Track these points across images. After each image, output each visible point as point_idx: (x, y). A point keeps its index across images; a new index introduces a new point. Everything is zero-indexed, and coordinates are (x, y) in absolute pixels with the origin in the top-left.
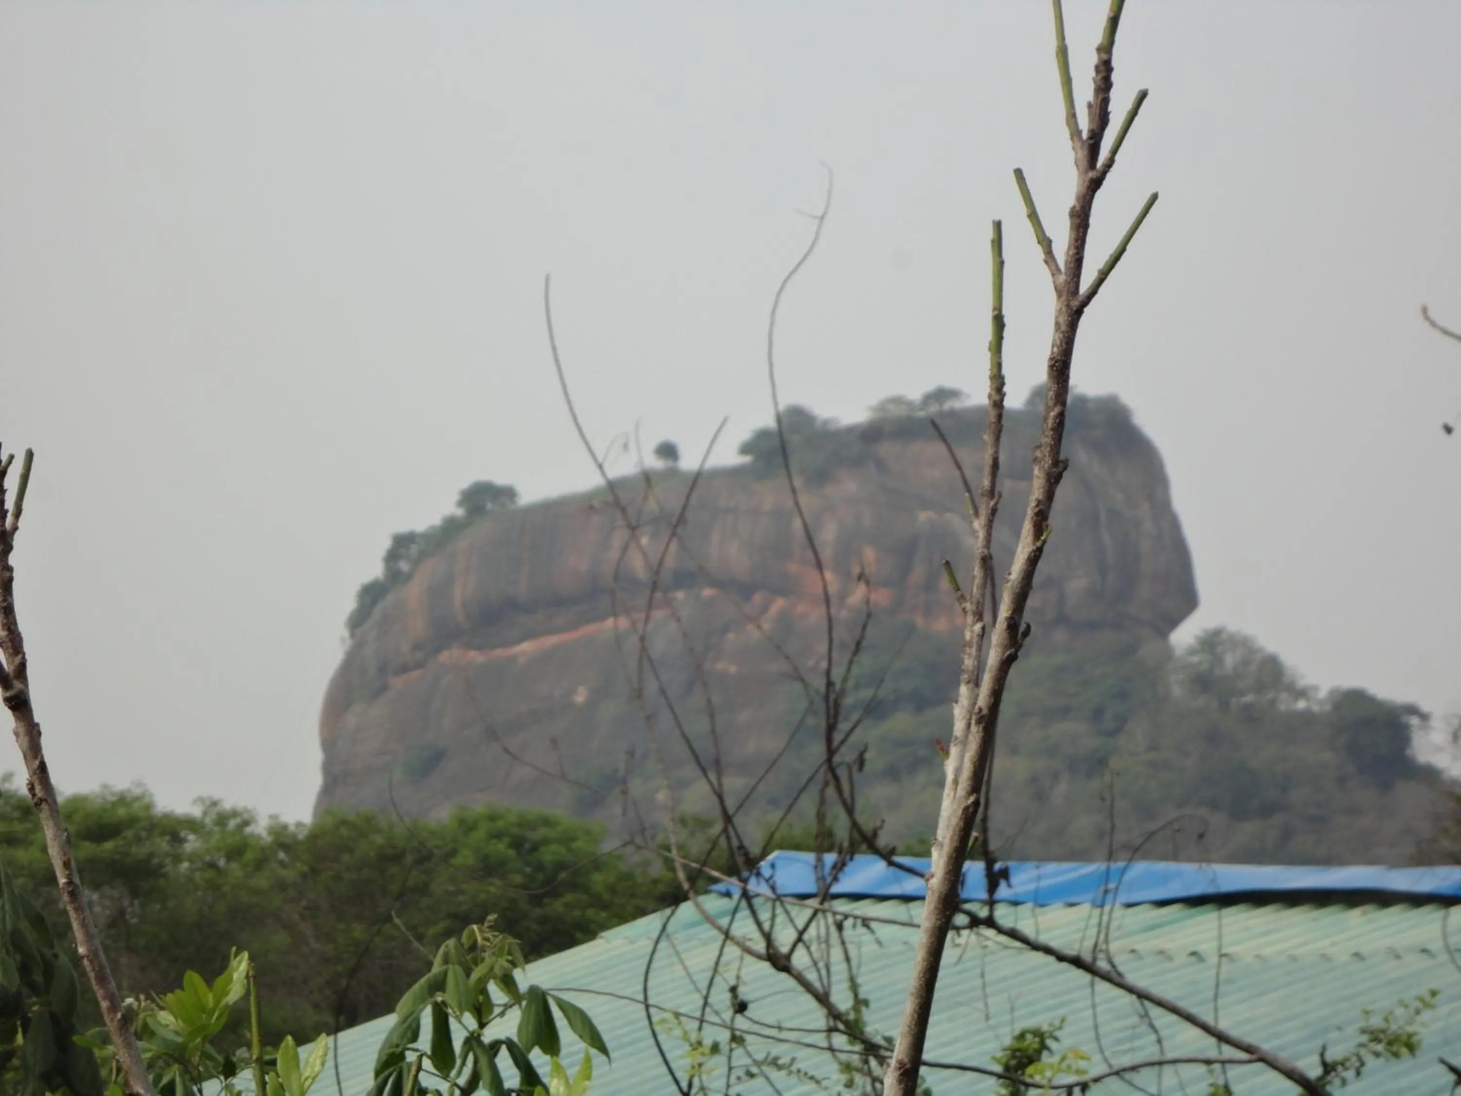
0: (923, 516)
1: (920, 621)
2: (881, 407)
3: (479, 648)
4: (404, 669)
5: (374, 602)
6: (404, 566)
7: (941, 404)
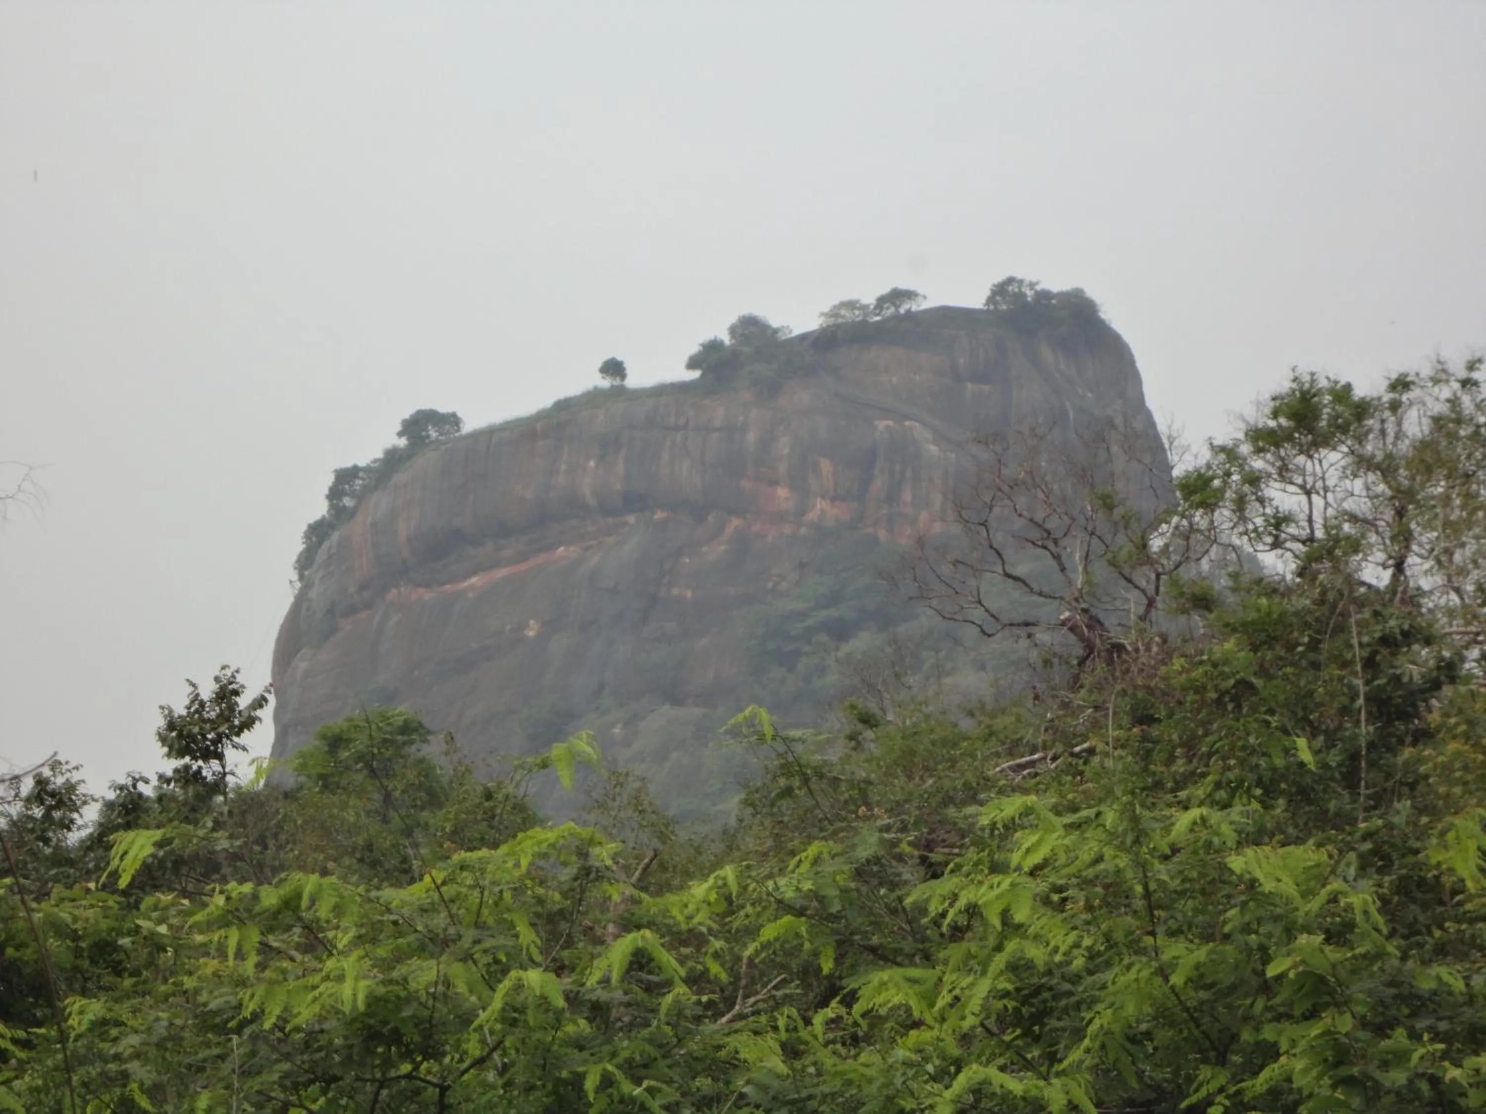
0: (881, 425)
1: (882, 535)
2: (834, 313)
3: (428, 585)
4: (352, 610)
5: (320, 543)
6: (348, 502)
7: (897, 307)
